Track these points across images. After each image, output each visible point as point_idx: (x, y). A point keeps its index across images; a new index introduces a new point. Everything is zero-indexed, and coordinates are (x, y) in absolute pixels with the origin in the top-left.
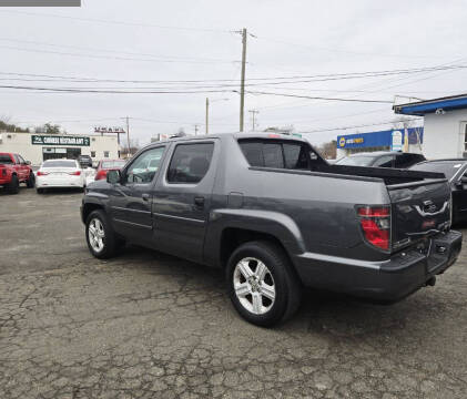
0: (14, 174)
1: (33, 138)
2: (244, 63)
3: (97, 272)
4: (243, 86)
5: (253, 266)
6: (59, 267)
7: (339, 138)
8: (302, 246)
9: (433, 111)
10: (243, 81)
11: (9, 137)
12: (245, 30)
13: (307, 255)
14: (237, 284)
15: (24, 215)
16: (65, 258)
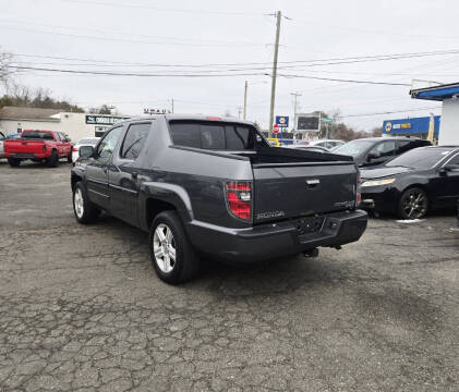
0: (54, 149)
1: (87, 117)
2: (277, 46)
3: (73, 234)
4: (275, 68)
5: (165, 231)
6: (44, 228)
7: (385, 123)
8: (191, 214)
9: (450, 96)
10: (275, 63)
11: (67, 116)
12: (279, 13)
13: (195, 222)
14: (156, 247)
15: (48, 186)
16: (54, 221)
